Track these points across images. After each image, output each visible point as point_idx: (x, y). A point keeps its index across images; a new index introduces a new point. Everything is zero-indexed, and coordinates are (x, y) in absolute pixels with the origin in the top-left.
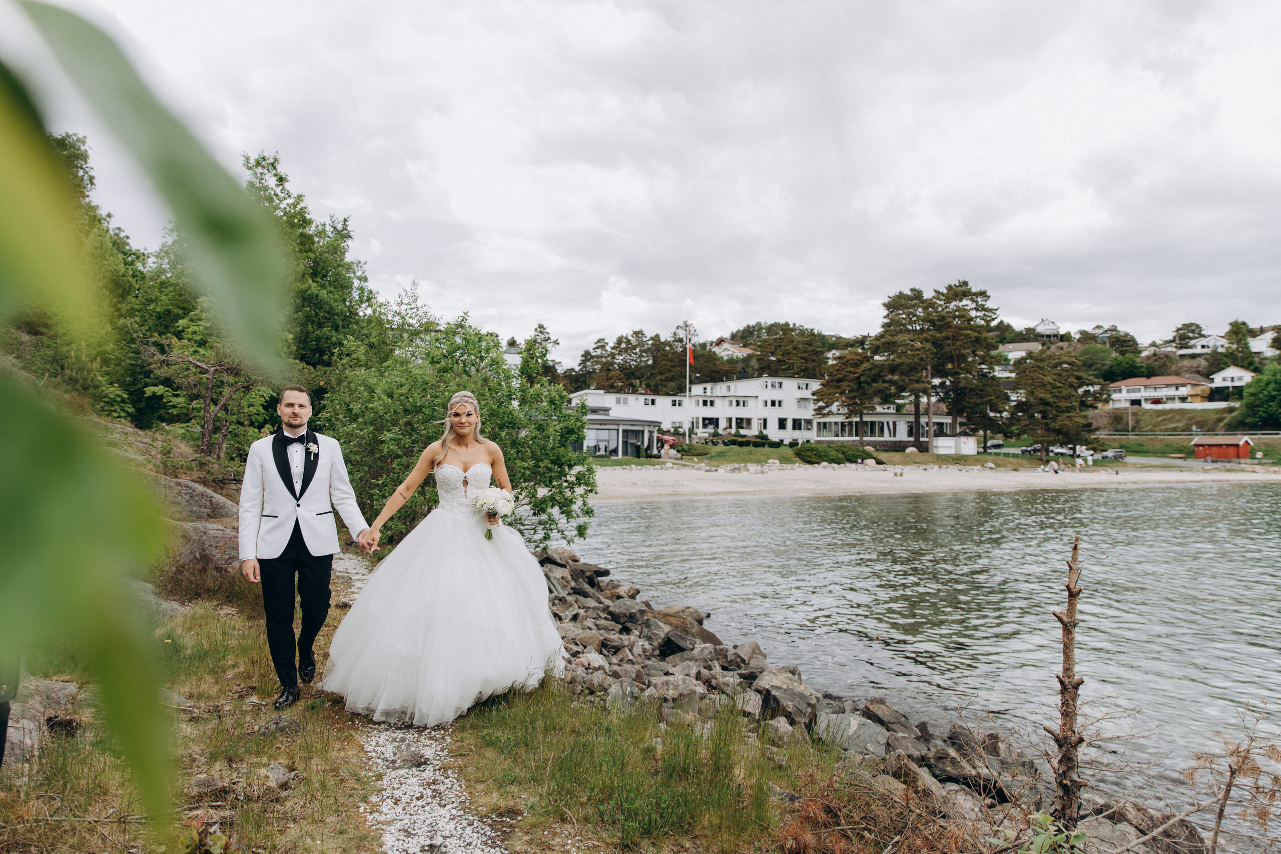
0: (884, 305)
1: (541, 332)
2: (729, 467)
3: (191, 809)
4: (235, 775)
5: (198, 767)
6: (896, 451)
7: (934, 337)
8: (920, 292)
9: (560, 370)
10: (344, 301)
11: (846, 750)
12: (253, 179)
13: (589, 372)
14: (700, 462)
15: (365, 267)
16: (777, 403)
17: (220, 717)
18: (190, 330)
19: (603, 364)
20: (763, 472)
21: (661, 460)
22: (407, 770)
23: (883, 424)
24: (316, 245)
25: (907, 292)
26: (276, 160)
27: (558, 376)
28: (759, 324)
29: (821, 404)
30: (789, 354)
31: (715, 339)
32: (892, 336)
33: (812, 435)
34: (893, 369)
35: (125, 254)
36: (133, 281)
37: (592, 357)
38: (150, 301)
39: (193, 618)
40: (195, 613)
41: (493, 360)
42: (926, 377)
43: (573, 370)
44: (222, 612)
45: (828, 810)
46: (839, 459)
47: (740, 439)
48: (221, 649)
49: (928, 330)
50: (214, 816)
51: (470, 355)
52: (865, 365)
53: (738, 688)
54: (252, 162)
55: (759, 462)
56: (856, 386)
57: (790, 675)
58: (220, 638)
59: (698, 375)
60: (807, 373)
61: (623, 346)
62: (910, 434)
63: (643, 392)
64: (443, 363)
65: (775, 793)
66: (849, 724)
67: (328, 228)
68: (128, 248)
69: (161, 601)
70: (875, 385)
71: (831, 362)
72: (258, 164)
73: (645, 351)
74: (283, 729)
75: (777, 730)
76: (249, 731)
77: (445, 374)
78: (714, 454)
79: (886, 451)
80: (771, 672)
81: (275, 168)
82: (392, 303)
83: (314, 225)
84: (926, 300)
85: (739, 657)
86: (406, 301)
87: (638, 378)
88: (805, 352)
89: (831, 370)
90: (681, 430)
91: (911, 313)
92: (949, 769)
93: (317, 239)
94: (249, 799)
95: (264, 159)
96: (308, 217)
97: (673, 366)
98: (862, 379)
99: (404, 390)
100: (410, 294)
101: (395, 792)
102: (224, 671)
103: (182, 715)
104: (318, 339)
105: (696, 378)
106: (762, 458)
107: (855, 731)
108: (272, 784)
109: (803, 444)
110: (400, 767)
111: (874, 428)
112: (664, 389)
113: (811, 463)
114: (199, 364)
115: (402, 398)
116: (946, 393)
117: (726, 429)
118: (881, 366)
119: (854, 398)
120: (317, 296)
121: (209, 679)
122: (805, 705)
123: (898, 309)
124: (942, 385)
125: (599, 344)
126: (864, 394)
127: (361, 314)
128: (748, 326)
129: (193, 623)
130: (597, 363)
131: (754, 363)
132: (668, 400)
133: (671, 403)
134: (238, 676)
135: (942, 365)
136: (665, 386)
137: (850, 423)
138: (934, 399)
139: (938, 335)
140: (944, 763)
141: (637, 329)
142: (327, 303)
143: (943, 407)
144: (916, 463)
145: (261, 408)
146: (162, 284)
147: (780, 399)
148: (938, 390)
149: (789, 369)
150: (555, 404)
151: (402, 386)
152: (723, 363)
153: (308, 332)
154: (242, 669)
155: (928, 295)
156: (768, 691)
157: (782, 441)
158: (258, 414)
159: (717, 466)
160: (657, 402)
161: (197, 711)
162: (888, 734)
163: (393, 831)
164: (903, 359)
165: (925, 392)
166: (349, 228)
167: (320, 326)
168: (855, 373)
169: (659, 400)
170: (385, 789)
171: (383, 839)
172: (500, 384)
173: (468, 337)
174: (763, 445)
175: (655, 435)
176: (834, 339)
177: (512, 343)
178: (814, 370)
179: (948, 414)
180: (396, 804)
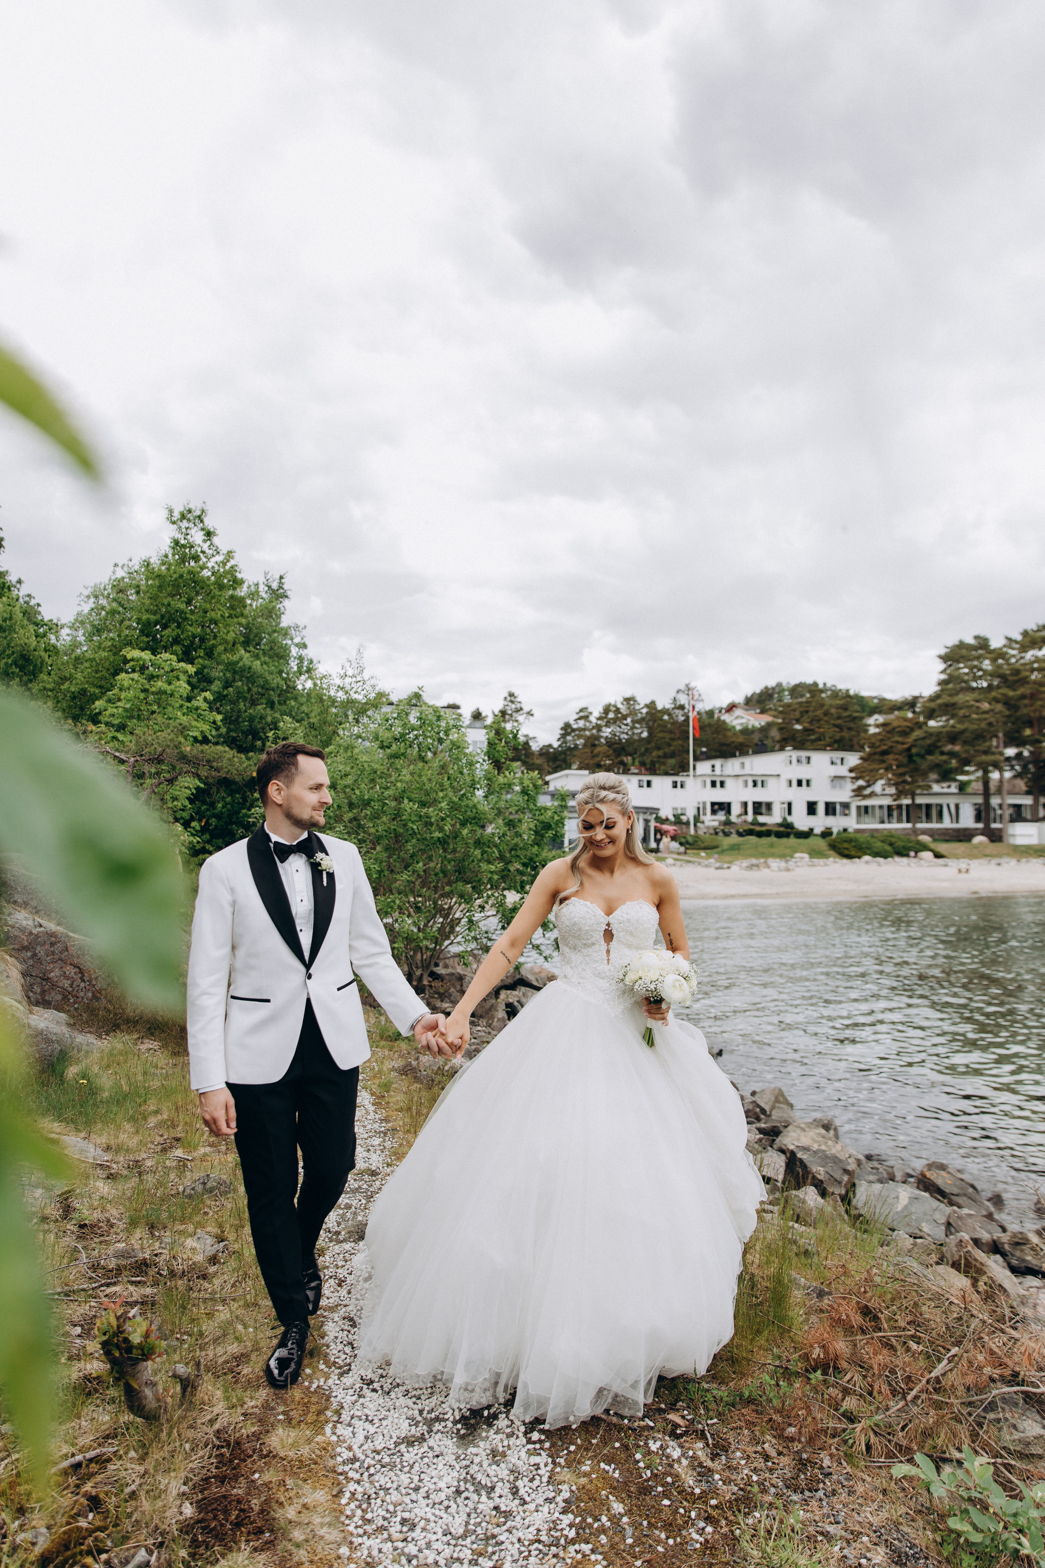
0: (940, 657)
1: (512, 702)
2: (745, 863)
3: (108, 1285)
4: (157, 1244)
5: (116, 1234)
6: (960, 841)
7: (1004, 695)
8: (986, 640)
9: (535, 747)
10: (280, 672)
11: (893, 1230)
12: (178, 536)
13: (570, 749)
14: (709, 857)
15: (304, 632)
16: (804, 783)
17: (140, 1174)
18: (107, 713)
19: (588, 739)
20: (788, 870)
21: (659, 855)
22: (353, 1244)
23: (941, 806)
24: (248, 608)
25: (970, 640)
26: (203, 511)
27: (533, 754)
28: (779, 685)
29: (861, 782)
30: (819, 721)
31: (725, 704)
32: (951, 695)
33: (850, 822)
34: (953, 737)
35: (36, 624)
36: (45, 656)
37: (573, 730)
38: (64, 679)
39: (111, 1054)
40: (113, 1049)
41: (453, 743)
42: (997, 747)
43: (550, 746)
44: (143, 1047)
45: (866, 1311)
46: (886, 851)
47: (758, 828)
48: (142, 1091)
49: (998, 687)
50: (134, 1294)
51: (426, 737)
52: (917, 734)
53: (757, 1146)
54: (177, 515)
55: (782, 856)
56: (905, 760)
57: (823, 1131)
58: (140, 1078)
59: (704, 749)
60: (843, 745)
61: (611, 715)
62: (978, 818)
63: (636, 771)
64: (394, 747)
65: (798, 1287)
66: (897, 1198)
67: (262, 588)
68: (40, 618)
69: (76, 1034)
70: (930, 758)
71: (872, 730)
72: (183, 517)
73: (638, 722)
74: (211, 1190)
75: (804, 1202)
76: (173, 1192)
77: (397, 761)
78: (725, 847)
79: (947, 841)
80: (798, 1127)
81: (202, 521)
82: (334, 676)
83: (245, 586)
84: (994, 650)
85: (758, 1106)
86: (350, 672)
87: (630, 755)
88: (839, 718)
89: (873, 740)
90: (684, 818)
91: (975, 667)
92: (1029, 1258)
93: (249, 602)
94: (172, 1274)
95: (190, 511)
96: (239, 576)
97: (673, 739)
98: (914, 751)
99: (349, 781)
100: (354, 665)
101: (339, 1271)
102: (145, 1118)
103: (99, 1171)
104: (251, 719)
105: (702, 753)
106: (787, 851)
107: (906, 1207)
108: (199, 1258)
109: (839, 833)
110: (344, 1241)
111: (929, 812)
112: (663, 767)
113: (849, 857)
114: (117, 754)
115: (348, 790)
116: (1025, 767)
117: (740, 816)
118: (937, 735)
119: (903, 774)
120: (250, 668)
121: (128, 1126)
122: (840, 1172)
123: (958, 662)
124: (1019, 756)
125: (582, 714)
126: (916, 770)
127: (300, 687)
128: (766, 688)
129: (111, 1061)
130: (579, 737)
131: (775, 733)
132: (668, 781)
133: (670, 784)
134: (161, 1124)
135: (1018, 731)
136: (664, 764)
137: (900, 807)
138: (1008, 775)
139: (1011, 693)
140: (1022, 1251)
141: (628, 695)
142: (260, 676)
143: (1021, 784)
144: (986, 856)
145: (187, 803)
146: (77, 659)
147: (808, 777)
148: (1014, 762)
149: (819, 739)
150: (528, 795)
151: (346, 775)
152: (735, 734)
153: (239, 711)
154: (165, 1117)
155: (996, 643)
156: (793, 1153)
157: (811, 830)
158: (183, 810)
159: (730, 862)
160: (653, 784)
161: (115, 1166)
162: (949, 1210)
163: (336, 1319)
164: (966, 725)
165: (997, 766)
166: (285, 587)
167: (254, 703)
168: (903, 743)
169: (656, 780)
170: (327, 1267)
171: (325, 1328)
172: (461, 773)
173: (423, 716)
174: (787, 835)
175: (653, 824)
176: (876, 701)
177: (477, 716)
178: (851, 740)
179: (1028, 793)
180: (340, 1285)
